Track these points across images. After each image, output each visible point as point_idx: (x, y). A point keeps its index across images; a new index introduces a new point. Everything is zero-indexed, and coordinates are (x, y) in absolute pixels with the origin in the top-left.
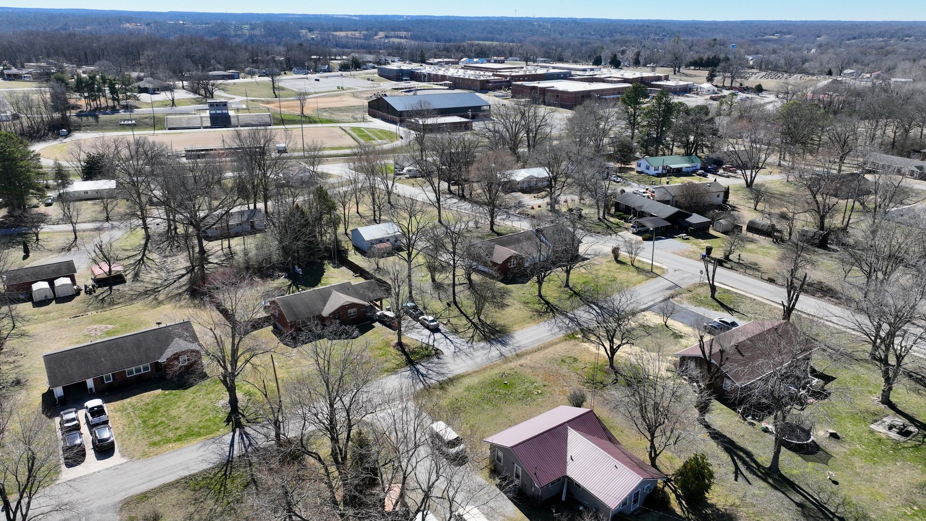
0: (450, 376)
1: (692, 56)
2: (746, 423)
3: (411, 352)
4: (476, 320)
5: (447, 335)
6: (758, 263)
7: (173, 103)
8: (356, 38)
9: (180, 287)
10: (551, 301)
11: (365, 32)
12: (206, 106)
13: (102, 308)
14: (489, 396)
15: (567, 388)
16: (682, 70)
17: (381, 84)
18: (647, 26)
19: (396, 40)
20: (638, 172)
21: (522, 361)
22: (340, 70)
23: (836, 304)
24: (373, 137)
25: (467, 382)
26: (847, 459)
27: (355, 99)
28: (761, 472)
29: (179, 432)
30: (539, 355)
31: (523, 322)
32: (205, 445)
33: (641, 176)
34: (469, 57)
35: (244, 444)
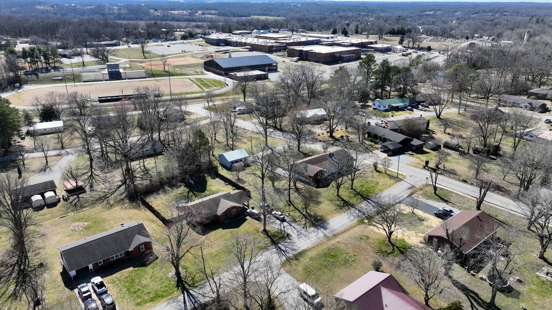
0: (299, 251)
1: (388, 27)
2: (470, 274)
3: (273, 236)
4: (304, 213)
5: (290, 223)
6: (455, 170)
7: (84, 64)
8: (184, 15)
9: (121, 194)
10: (345, 199)
11: (190, 11)
12: (105, 66)
13: (77, 210)
14: (325, 263)
15: (367, 256)
16: (384, 37)
17: (208, 48)
18: (358, 6)
19: (209, 16)
20: (374, 109)
21: (338, 239)
22: (181, 39)
23: (502, 195)
24: (210, 85)
25: (310, 254)
26: (528, 294)
27: (194, 59)
28: (485, 306)
29: (151, 296)
30: (346, 235)
31: (332, 213)
32: (169, 303)
33: (376, 111)
34: (257, 29)
35: (192, 302)
